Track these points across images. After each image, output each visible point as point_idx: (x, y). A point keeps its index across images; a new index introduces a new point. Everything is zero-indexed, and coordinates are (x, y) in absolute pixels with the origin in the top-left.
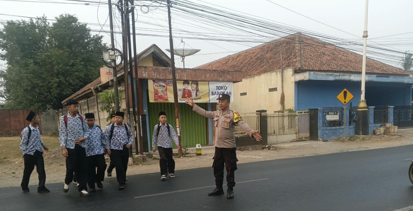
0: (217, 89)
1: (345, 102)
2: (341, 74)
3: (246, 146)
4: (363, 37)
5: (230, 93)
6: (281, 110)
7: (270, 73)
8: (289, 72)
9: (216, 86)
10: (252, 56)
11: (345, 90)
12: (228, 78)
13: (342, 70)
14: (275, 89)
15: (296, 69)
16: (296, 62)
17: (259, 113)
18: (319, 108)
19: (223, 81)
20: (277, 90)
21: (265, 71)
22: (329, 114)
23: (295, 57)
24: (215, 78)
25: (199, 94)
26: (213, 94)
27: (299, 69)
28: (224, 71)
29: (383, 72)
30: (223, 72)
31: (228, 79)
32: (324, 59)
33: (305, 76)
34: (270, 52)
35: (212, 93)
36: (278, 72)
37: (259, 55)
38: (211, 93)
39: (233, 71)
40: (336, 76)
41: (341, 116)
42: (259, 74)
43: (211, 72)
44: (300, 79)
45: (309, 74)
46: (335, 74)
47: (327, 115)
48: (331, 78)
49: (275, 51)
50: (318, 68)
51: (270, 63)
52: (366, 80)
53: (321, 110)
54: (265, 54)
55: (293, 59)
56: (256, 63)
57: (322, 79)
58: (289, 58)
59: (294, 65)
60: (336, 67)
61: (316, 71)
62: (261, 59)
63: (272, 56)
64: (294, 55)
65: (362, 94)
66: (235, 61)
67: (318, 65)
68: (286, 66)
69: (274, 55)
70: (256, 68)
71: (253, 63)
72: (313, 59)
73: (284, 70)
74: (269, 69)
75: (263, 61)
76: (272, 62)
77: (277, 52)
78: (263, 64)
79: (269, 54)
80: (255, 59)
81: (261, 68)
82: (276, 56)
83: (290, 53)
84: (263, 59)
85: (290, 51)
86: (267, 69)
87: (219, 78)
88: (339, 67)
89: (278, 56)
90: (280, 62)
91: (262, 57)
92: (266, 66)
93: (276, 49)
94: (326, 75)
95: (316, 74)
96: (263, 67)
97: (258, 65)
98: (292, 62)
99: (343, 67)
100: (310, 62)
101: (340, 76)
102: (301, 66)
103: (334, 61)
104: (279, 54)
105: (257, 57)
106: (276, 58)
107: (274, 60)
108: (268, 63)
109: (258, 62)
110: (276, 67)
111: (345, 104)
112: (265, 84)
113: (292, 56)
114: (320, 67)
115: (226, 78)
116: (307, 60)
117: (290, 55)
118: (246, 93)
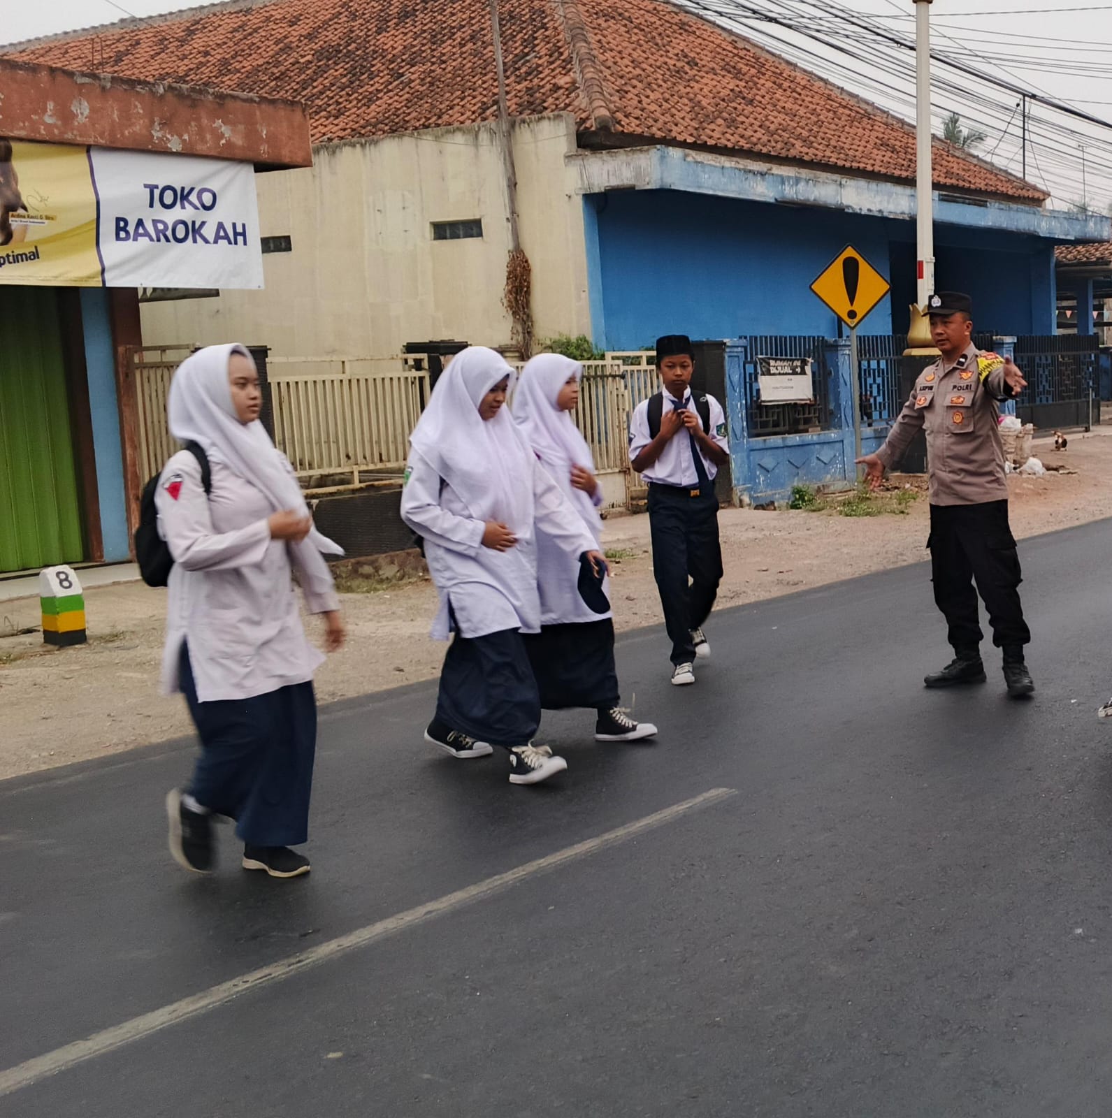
0: (151, 205)
1: (852, 314)
2: (805, 173)
3: (362, 559)
5: (239, 230)
6: (514, 342)
7: (437, 138)
8: (548, 139)
9: (146, 186)
10: (286, 37)
11: (850, 252)
12: (222, 136)
13: (793, 153)
14: (472, 228)
15: (588, 125)
16: (573, 87)
17: (424, 356)
18: (727, 340)
19: (188, 154)
20: (480, 234)
21: (396, 127)
22: (769, 370)
23: (558, 62)
24: (137, 129)
25: (26, 228)
26: (127, 233)
27: (604, 128)
29: (954, 181)
30: (188, 97)
31: (223, 141)
32: (701, 90)
33: (639, 169)
34: (397, 24)
35: (121, 226)
36: (484, 137)
37: (332, 36)
38: (108, 227)
39: (251, 100)
40: (783, 180)
41: (824, 382)
42: (365, 134)
43: (103, 88)
44: (614, 182)
45: (662, 158)
46: (778, 170)
47: (763, 374)
48: (762, 190)
49: (431, 22)
50: (691, 135)
51: (413, 81)
52: (903, 213)
53: (736, 350)
54: (370, 33)
55: (553, 74)
56: (325, 76)
57: (723, 191)
58: (528, 64)
59: (567, 105)
60: (765, 138)
61: (683, 145)
62: (349, 57)
63: (414, 46)
64: (551, 56)
65: (922, 277)
66: (176, 53)
67: (683, 118)
68: (521, 108)
69: (425, 41)
70: (331, 102)
71: (303, 76)
72: (655, 87)
73: (517, 124)
74: (414, 114)
75: (365, 67)
76: (422, 77)
77: (445, 28)
78: (372, 85)
79: (396, 36)
80: (313, 55)
81: (364, 105)
82: (440, 49)
83: (525, 40)
84: (365, 60)
85: (524, 31)
86: (402, 116)
87: (160, 135)
88: (780, 139)
89: (454, 50)
90: (475, 83)
91: (354, 45)
92: (391, 98)
93: (431, 11)
94: (740, 170)
95: (694, 166)
96: (377, 100)
97: (338, 90)
98: (548, 87)
99: (794, 142)
100: (643, 98)
101: (797, 185)
102: (608, 114)
103: (750, 108)
104: (459, 39)
105: (322, 43)
106: (444, 58)
107: (433, 71)
108: (402, 82)
109: (335, 74)
110: (457, 108)
111: (852, 323)
112: (403, 195)
113: (540, 58)
114: (696, 129)
115: (208, 137)
116: (628, 88)
117: (526, 50)
118: (287, 239)
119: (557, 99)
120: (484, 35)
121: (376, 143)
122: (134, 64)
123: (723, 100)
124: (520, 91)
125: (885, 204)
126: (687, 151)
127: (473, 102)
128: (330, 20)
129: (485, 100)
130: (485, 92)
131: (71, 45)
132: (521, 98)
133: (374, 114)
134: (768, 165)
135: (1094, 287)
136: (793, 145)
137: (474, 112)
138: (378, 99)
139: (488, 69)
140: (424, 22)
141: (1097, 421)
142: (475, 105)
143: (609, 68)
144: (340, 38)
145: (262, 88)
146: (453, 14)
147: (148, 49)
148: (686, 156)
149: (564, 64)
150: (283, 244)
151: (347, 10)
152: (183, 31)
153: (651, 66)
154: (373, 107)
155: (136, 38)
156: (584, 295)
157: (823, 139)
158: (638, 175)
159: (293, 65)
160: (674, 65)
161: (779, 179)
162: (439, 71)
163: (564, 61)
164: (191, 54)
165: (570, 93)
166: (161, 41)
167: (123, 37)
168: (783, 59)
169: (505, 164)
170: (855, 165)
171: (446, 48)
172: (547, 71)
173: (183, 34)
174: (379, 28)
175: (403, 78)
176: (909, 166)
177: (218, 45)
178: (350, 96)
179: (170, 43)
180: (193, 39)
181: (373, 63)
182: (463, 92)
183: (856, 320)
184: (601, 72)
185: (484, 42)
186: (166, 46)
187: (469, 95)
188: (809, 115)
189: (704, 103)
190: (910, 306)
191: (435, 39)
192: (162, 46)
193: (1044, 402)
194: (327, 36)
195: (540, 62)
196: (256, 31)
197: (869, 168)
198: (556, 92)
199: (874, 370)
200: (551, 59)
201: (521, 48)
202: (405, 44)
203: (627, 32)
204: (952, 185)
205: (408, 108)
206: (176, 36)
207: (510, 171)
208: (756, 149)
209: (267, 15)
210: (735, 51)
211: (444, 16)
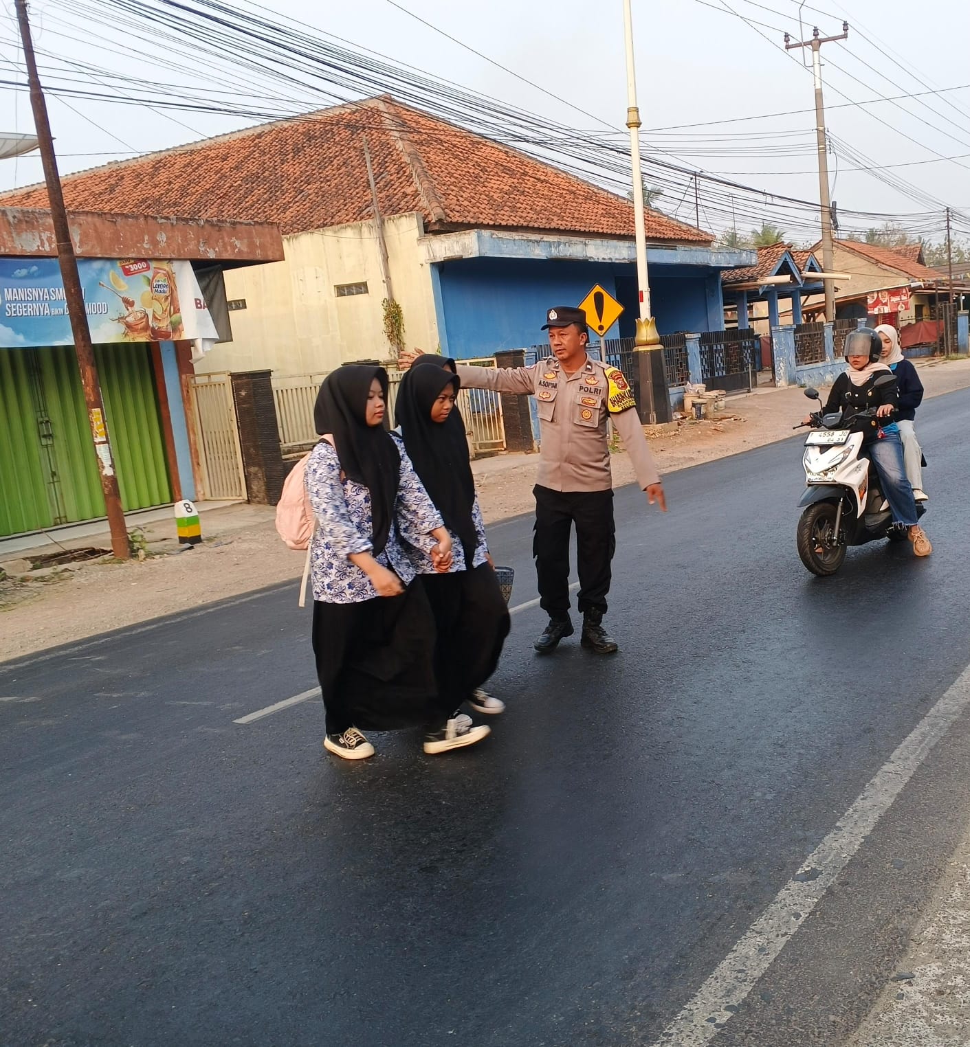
1: (601, 328)
2: (563, 239)
4: (629, 125)
7: (335, 233)
8: (406, 229)
10: (221, 169)
11: (598, 289)
12: (236, 246)
13: (553, 225)
14: (362, 288)
15: (429, 219)
16: (416, 193)
18: (524, 349)
20: (367, 292)
21: (305, 226)
23: (403, 178)
24: (191, 247)
27: (440, 221)
28: (219, 221)
31: (237, 250)
32: (492, 188)
33: (467, 245)
34: (293, 157)
36: (365, 229)
37: (253, 167)
40: (550, 244)
43: (172, 225)
44: (449, 254)
45: (479, 237)
46: (548, 238)
48: (539, 253)
49: (315, 154)
50: (491, 219)
51: (310, 195)
52: (624, 259)
53: (530, 354)
54: (276, 164)
55: (402, 185)
56: (252, 194)
57: (514, 254)
58: (384, 180)
59: (414, 206)
60: (535, 217)
61: (488, 227)
62: (265, 181)
63: (307, 171)
64: (398, 173)
65: (642, 301)
66: (150, 183)
67: (485, 209)
68: (385, 210)
69: (314, 168)
70: (259, 211)
71: (238, 195)
72: (465, 189)
73: (386, 221)
74: (316, 216)
75: (277, 187)
76: (316, 191)
77: (325, 158)
78: (284, 199)
79: (294, 165)
80: (241, 180)
81: (282, 212)
82: (324, 172)
83: (380, 164)
84: (277, 182)
85: (378, 157)
86: (308, 218)
87: (203, 249)
88: (544, 217)
89: (334, 172)
90: (351, 194)
91: (267, 172)
92: (298, 206)
93: (314, 147)
94: (524, 240)
95: (497, 240)
96: (289, 209)
97: (263, 203)
98: (400, 194)
99: (553, 217)
100: (459, 198)
101: (559, 246)
102: (441, 210)
103: (522, 197)
104: (336, 165)
105: (246, 172)
106: (328, 178)
107: (323, 187)
108: (303, 196)
109: (259, 192)
110: (343, 211)
111: (601, 333)
112: (316, 270)
113: (391, 175)
114: (493, 215)
115: (229, 248)
116: (449, 192)
117: (381, 170)
118: (244, 301)
119: (407, 202)
120: (352, 161)
121: (296, 238)
122: (123, 193)
123: (506, 194)
124: (382, 198)
125: (613, 253)
126: (493, 231)
127: (353, 206)
128: (249, 156)
129: (360, 205)
130: (359, 200)
131: (79, 181)
132: (383, 202)
133: (289, 218)
134: (541, 236)
135: (748, 296)
136: (552, 220)
137: (354, 214)
138: (290, 207)
139: (358, 184)
140: (312, 154)
141: (755, 385)
142: (354, 209)
143: (435, 179)
144: (257, 168)
145: (213, 204)
146: (329, 148)
147: (130, 182)
148: (493, 234)
149: (408, 178)
150: (241, 304)
151: (258, 149)
152: (151, 168)
153: (460, 175)
154: (288, 213)
155: (121, 174)
156: (435, 326)
157: (570, 213)
158: (464, 248)
159: (230, 188)
160: (473, 173)
161: (548, 244)
162: (326, 187)
163: (407, 176)
164: (160, 183)
165: (415, 198)
166: (138, 176)
167: (112, 175)
168: (538, 160)
169: (380, 247)
170: (592, 229)
171: (329, 171)
172: (397, 184)
173: (151, 170)
174: (282, 160)
175: (303, 193)
176: (625, 226)
177: (176, 177)
178: (272, 206)
179: (144, 177)
180: (159, 174)
181: (283, 184)
182: (345, 201)
183: (604, 331)
184: (432, 182)
185: (352, 166)
186: (142, 179)
187: (349, 202)
188: (559, 198)
189: (495, 197)
190: (636, 320)
191: (321, 166)
192: (139, 179)
193: (720, 374)
194: (248, 167)
195: (392, 178)
196: (199, 165)
197: (601, 231)
198: (405, 197)
199: (613, 361)
200: (399, 176)
201: (378, 169)
202: (301, 170)
203: (442, 153)
204: (653, 237)
205: (311, 213)
206: (147, 172)
207: (383, 249)
208: (531, 224)
209: (205, 154)
210: (508, 159)
211: (324, 150)
